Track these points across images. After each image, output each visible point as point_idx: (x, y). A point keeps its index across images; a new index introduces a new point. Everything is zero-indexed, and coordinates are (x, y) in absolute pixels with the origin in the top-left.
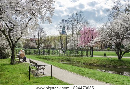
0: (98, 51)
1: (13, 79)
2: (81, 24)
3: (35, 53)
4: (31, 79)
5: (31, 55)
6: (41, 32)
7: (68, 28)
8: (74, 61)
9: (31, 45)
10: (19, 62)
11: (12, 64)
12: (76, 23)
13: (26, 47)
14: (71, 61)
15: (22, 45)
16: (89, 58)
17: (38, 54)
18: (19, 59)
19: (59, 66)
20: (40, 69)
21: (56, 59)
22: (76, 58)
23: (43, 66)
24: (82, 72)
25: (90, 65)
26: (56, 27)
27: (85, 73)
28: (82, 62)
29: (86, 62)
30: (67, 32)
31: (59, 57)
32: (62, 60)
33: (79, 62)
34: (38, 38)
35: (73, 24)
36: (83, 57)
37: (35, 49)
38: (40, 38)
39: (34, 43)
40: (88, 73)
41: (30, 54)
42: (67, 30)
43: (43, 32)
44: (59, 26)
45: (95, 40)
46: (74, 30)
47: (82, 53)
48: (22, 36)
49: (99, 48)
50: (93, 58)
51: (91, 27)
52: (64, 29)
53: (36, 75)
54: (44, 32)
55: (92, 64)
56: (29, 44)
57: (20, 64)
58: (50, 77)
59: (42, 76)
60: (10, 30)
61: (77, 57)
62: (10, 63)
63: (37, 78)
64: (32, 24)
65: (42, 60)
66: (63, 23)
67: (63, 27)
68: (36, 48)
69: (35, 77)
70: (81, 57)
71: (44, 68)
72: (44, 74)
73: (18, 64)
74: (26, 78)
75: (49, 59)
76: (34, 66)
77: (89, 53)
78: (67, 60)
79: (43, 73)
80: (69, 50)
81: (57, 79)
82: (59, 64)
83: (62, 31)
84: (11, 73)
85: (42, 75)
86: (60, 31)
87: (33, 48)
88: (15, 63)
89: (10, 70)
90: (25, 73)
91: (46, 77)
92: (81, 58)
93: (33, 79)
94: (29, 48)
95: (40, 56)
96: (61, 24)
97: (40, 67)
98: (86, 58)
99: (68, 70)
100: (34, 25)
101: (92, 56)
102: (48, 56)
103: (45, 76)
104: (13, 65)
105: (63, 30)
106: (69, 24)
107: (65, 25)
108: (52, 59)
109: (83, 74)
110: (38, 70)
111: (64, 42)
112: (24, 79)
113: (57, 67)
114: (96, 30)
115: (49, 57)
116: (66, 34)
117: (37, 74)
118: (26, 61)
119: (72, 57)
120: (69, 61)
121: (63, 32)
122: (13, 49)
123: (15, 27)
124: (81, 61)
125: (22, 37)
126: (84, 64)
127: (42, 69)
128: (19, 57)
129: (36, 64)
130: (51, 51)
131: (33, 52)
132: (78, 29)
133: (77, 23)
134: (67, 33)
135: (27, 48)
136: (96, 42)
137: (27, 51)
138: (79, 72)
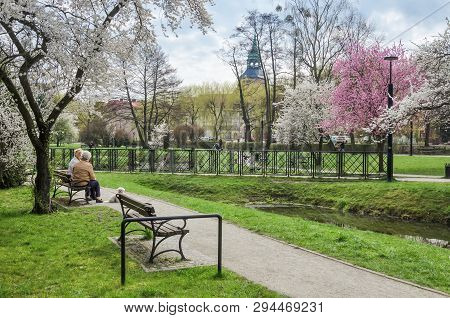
0: (411, 153)
1: (49, 277)
2: (335, 33)
3: (132, 166)
4: (128, 277)
5: (115, 174)
6: (155, 72)
7: (273, 53)
8: (308, 200)
9: (112, 128)
10: (70, 203)
11: (38, 210)
12: (311, 29)
13: (93, 136)
14: (292, 198)
15: (76, 131)
16: (377, 186)
17: (147, 166)
18: (66, 189)
19: (248, 222)
20: (167, 235)
21: (227, 190)
22: (316, 185)
23: (179, 223)
24: (356, 249)
25: (381, 217)
26: (223, 50)
27: (371, 254)
28: (343, 204)
29: (361, 204)
30: (268, 68)
31: (240, 183)
32: (254, 195)
33: (332, 201)
34: (142, 97)
35: (297, 32)
36: (345, 180)
37: (130, 148)
38: (150, 97)
39: (127, 118)
40: (382, 256)
41: (112, 166)
42: (270, 61)
43: (164, 70)
44: (234, 42)
45: (405, 103)
46: (302, 60)
47: (340, 164)
48: (78, 89)
49: (414, 141)
50: (392, 185)
51: (381, 45)
52: (255, 54)
53: (151, 261)
54: (167, 73)
55: (391, 211)
56: (105, 124)
57: (75, 211)
58: (214, 272)
59: (177, 267)
60: (30, 61)
61: (321, 180)
62: (30, 206)
63: (155, 276)
64: (124, 33)
65: (169, 193)
66: (252, 30)
67: (249, 48)
68: (134, 144)
69: (147, 270)
70: (340, 181)
71: (183, 232)
72: (183, 258)
73: (65, 211)
74: (106, 275)
75: (195, 191)
76: (139, 221)
77: (374, 164)
78: (275, 196)
79: (181, 252)
80: (281, 148)
81: (244, 279)
82: (241, 210)
83: (245, 66)
84: (40, 250)
85: (177, 261)
86: (239, 68)
87: (122, 140)
88: (54, 208)
89: (34, 237)
90: (98, 253)
91: (196, 272)
92: (339, 184)
93: (138, 277)
94: (107, 143)
95: (156, 176)
96: (242, 34)
97: (166, 227)
98: (364, 186)
99: (289, 240)
100: (133, 37)
101: (390, 177)
102: (192, 177)
103: (188, 265)
104: (46, 218)
105: (249, 61)
106: (277, 34)
107: (262, 39)
108: (210, 192)
109: (358, 258)
110: (158, 239)
111: (256, 113)
112: (100, 277)
113: (235, 223)
114: (407, 55)
115: (196, 182)
116: (266, 80)
117: (152, 258)
118: (99, 198)
119: (299, 180)
120: (284, 201)
121: (253, 71)
122: (40, 146)
123: (52, 47)
124: (339, 200)
125: (82, 92)
126: (354, 210)
127: (175, 233)
128: (66, 180)
129: (149, 211)
130: (203, 154)
131: (123, 159)
132: (320, 54)
133: (318, 28)
134: (272, 76)
135: (96, 142)
136: (412, 113)
137: (98, 153)
138: (339, 248)
